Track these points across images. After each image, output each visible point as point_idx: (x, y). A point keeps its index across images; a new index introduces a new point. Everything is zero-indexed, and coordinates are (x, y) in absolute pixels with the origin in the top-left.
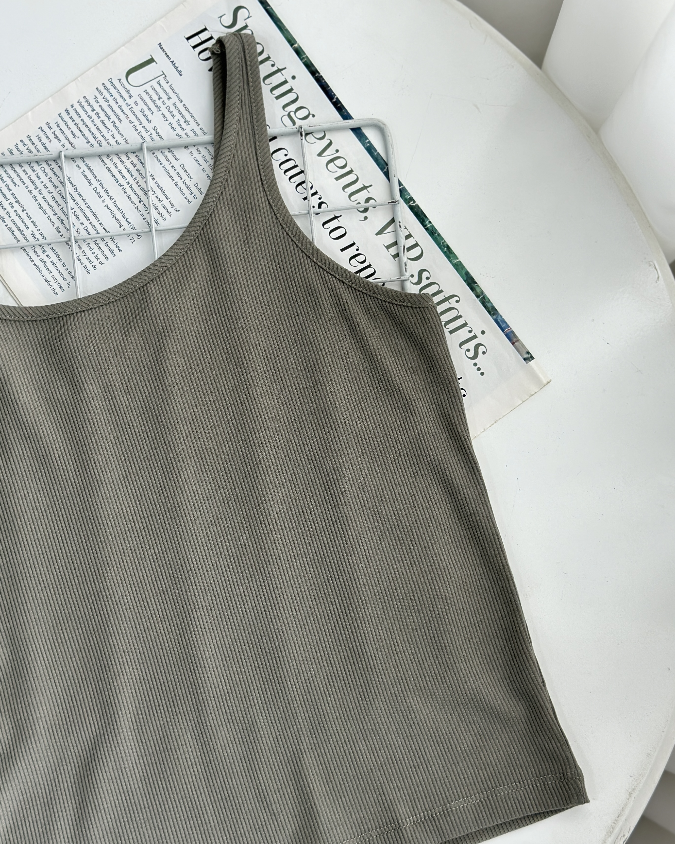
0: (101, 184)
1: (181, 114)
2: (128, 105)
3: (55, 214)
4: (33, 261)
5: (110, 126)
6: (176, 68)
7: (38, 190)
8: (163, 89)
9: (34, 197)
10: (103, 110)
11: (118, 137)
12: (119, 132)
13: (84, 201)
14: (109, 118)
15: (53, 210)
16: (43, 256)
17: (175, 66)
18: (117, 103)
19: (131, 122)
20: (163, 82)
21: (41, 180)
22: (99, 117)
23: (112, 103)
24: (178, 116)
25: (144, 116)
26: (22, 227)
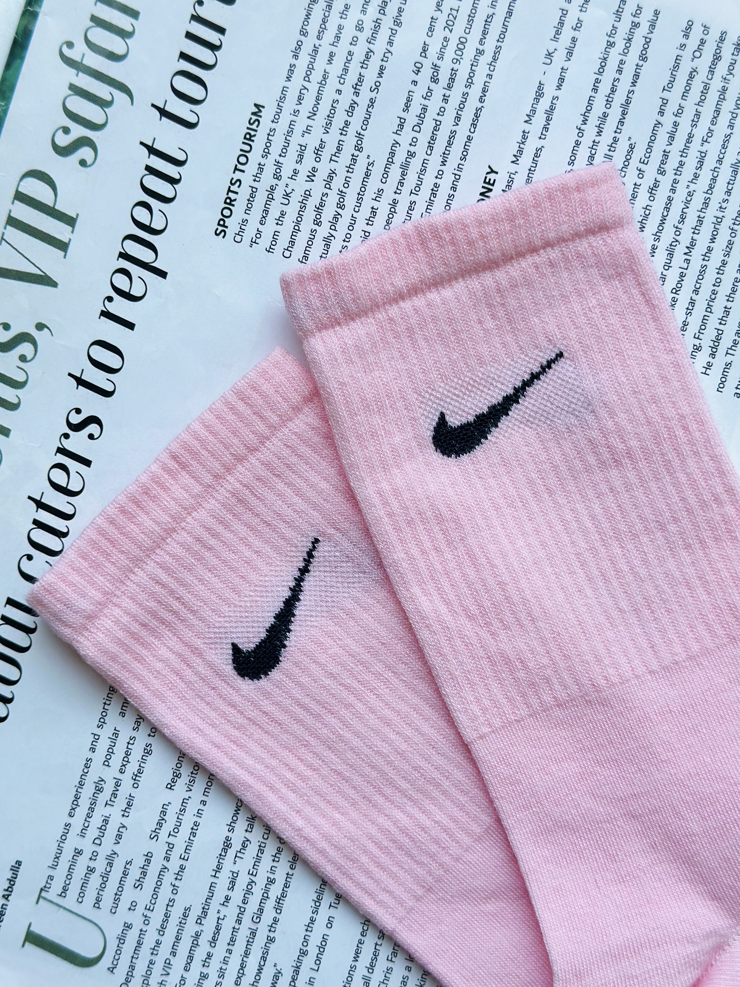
1: (92, 809)
2: (146, 920)
5: (210, 924)
6: (12, 881)
8: (69, 875)
10: (191, 958)
11: (220, 893)
12: (209, 898)
14: (197, 935)
17: (11, 886)
18: (158, 943)
19: (175, 889)
20: (57, 887)
22: (209, 956)
23: (164, 951)
24: (100, 811)
25: (144, 874)
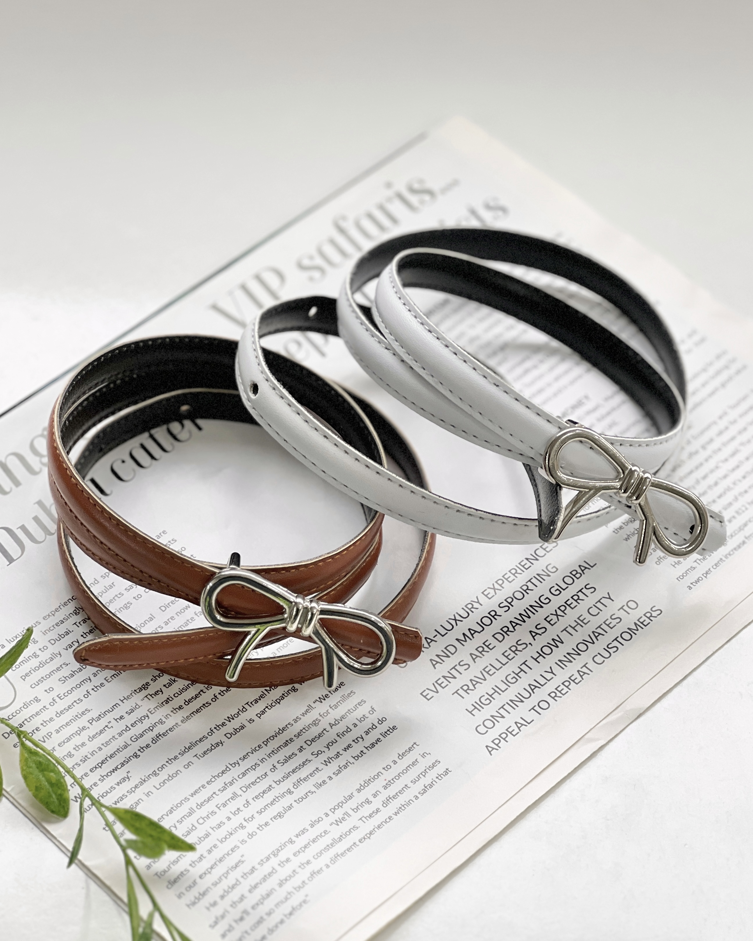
0: (217, 727)
2: (53, 703)
3: (290, 792)
4: (390, 818)
5: (97, 726)
7: (245, 824)
9: (260, 827)
10: (68, 740)
11: (119, 712)
12: (109, 711)
13: (255, 750)
14: (84, 728)
15: (283, 795)
16: (377, 803)
18: (51, 720)
19: (87, 695)
21: (225, 821)
22: (83, 745)
23: (52, 727)
26: (327, 840)
